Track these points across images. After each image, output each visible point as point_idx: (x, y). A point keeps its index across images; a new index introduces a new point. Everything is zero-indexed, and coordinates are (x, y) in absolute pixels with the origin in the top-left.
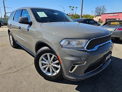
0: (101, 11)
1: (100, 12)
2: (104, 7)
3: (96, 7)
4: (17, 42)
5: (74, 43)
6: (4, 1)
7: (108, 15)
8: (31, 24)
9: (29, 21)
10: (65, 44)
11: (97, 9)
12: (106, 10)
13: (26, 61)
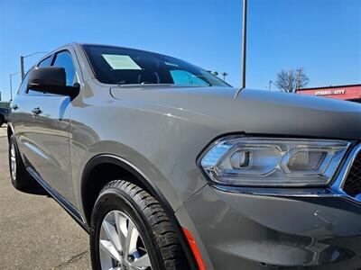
0: (294, 83)
1: (291, 84)
2: (303, 72)
3: (280, 72)
4: (29, 169)
5: (277, 160)
6: (22, 58)
7: (317, 92)
8: (73, 92)
9: (68, 84)
10: (227, 166)
11: (282, 77)
12: (307, 79)
13: (49, 246)
